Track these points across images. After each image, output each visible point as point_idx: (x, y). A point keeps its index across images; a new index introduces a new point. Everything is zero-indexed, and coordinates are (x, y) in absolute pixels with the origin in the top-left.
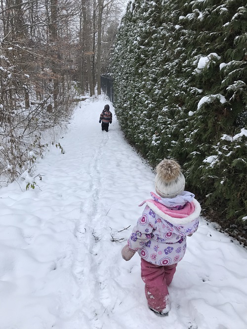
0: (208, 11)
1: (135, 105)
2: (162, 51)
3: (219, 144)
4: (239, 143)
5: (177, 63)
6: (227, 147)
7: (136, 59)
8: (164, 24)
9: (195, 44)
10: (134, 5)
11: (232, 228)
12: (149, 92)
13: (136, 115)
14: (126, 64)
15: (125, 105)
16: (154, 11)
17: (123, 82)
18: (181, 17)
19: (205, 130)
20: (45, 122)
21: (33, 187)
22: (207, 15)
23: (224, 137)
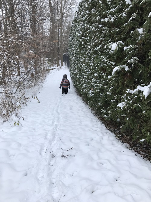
0: (116, 16)
1: (80, 72)
2: (93, 40)
3: (125, 95)
4: (137, 95)
5: (101, 47)
6: (130, 97)
7: (80, 45)
8: (94, 24)
9: (110, 36)
10: (78, 13)
11: (137, 146)
12: (87, 64)
13: (81, 78)
14: (75, 48)
15: (75, 72)
16: (88, 16)
17: (73, 58)
18: (102, 20)
19: (118, 87)
20: (29, 84)
21: (18, 124)
22: (116, 19)
23: (128, 91)
